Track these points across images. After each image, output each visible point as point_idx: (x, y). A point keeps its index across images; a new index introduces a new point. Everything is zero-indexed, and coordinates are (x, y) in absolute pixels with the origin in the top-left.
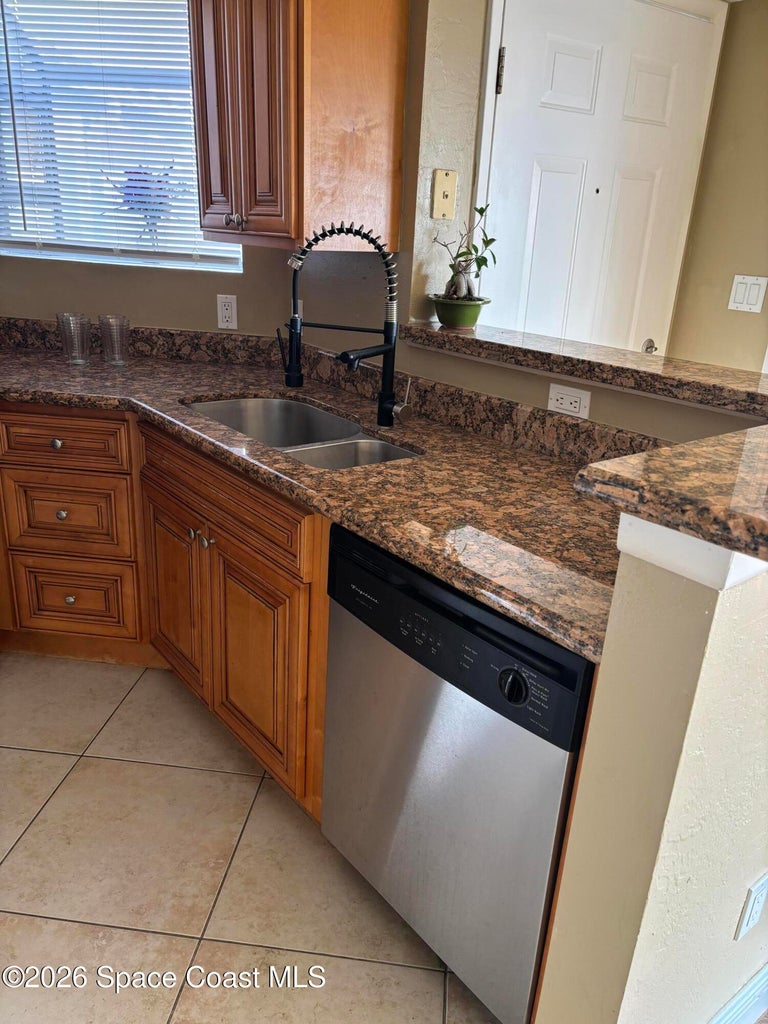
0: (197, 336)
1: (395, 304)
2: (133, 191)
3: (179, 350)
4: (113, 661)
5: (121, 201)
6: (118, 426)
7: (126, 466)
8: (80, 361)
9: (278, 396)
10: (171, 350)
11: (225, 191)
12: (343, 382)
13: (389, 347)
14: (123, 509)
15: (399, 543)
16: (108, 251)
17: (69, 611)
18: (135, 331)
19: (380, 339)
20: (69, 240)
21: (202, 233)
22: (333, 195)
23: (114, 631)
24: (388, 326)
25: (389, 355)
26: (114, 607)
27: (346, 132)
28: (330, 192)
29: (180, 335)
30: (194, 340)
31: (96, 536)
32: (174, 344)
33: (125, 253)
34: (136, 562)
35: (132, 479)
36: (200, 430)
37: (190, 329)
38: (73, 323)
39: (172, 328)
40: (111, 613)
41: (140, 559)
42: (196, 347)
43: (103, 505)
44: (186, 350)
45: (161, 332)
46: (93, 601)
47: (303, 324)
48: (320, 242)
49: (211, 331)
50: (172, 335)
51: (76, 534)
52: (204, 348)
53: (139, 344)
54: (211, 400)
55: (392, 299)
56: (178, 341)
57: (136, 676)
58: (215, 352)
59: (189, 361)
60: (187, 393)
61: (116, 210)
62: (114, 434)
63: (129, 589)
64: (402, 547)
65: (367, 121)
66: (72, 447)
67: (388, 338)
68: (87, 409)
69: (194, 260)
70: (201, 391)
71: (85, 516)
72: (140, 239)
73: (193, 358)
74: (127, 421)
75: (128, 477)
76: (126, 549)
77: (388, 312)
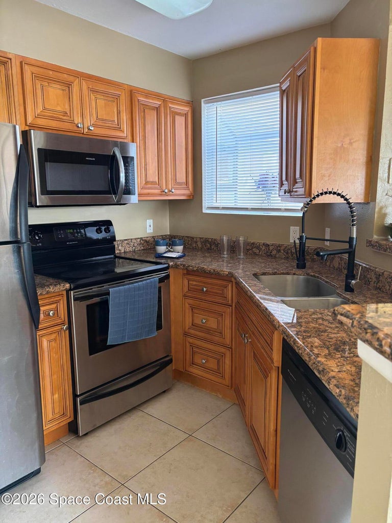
0: (280, 246)
1: (355, 228)
2: (262, 183)
3: (271, 252)
4: (220, 396)
5: (256, 187)
6: (228, 284)
7: (230, 302)
8: (226, 256)
9: (305, 274)
10: (268, 252)
11: (287, 179)
12: (343, 269)
13: (351, 250)
14: (228, 322)
15: (299, 347)
16: (246, 209)
17: (202, 366)
18: (253, 244)
19: (347, 246)
20: (239, 205)
21: (280, 199)
22: (329, 176)
23: (220, 380)
24: (351, 239)
25: (352, 253)
26: (221, 369)
27: (337, 146)
28: (328, 175)
29: (272, 245)
30: (278, 248)
31: (216, 333)
32: (269, 249)
33: (253, 209)
34: (231, 348)
35: (232, 309)
36: (250, 286)
37: (278, 243)
38: (225, 238)
39: (268, 242)
40: (218, 372)
41: (233, 348)
42: (279, 251)
43: (220, 319)
44: (274, 252)
45: (264, 244)
46: (213, 364)
47: (306, 238)
48: (316, 199)
49: (286, 243)
50: (269, 245)
51: (208, 331)
52: (282, 251)
53: (254, 249)
54: (271, 274)
55: (353, 225)
56: (271, 248)
57: (228, 406)
58: (287, 253)
59: (275, 257)
60: (260, 271)
61: (256, 191)
62: (226, 287)
63: (228, 361)
64: (299, 349)
65: (350, 140)
66: (210, 292)
67: (351, 246)
68: (216, 275)
69: (282, 211)
70: (267, 270)
71: (212, 323)
72: (263, 203)
73: (277, 256)
74: (232, 282)
75: (231, 307)
76: (228, 341)
77: (351, 231)
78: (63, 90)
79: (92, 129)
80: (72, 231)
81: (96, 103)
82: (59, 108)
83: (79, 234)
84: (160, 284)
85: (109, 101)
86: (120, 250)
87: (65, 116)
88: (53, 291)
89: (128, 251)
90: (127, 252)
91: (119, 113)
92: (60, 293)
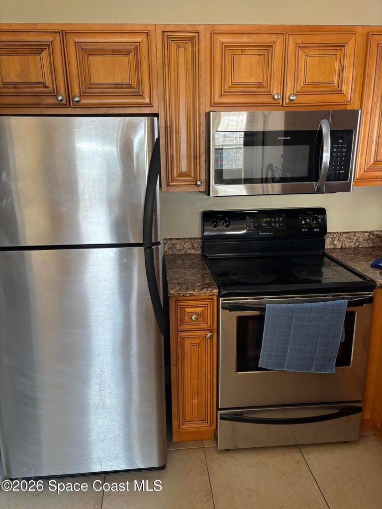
78: (260, 55)
79: (294, 98)
80: (269, 219)
81: (306, 62)
82: (252, 80)
83: (277, 224)
84: (349, 308)
85: (325, 55)
86: (335, 245)
87: (259, 88)
88: (197, 294)
89: (347, 246)
90: (346, 248)
91: (342, 69)
92: (210, 297)
